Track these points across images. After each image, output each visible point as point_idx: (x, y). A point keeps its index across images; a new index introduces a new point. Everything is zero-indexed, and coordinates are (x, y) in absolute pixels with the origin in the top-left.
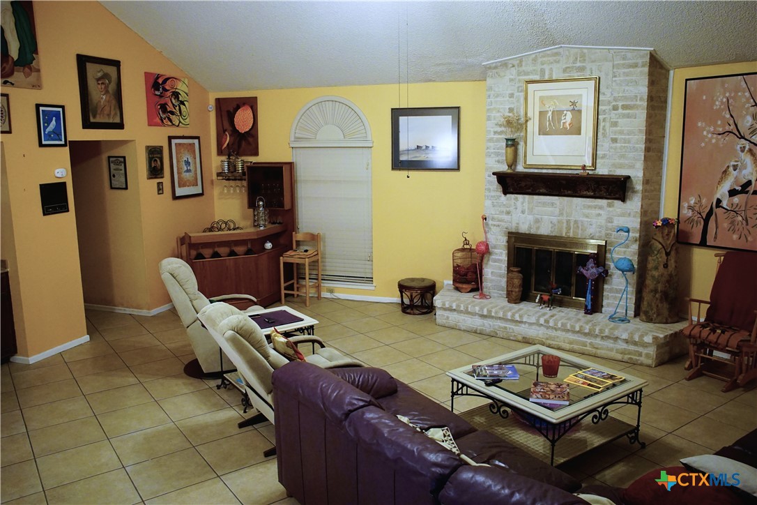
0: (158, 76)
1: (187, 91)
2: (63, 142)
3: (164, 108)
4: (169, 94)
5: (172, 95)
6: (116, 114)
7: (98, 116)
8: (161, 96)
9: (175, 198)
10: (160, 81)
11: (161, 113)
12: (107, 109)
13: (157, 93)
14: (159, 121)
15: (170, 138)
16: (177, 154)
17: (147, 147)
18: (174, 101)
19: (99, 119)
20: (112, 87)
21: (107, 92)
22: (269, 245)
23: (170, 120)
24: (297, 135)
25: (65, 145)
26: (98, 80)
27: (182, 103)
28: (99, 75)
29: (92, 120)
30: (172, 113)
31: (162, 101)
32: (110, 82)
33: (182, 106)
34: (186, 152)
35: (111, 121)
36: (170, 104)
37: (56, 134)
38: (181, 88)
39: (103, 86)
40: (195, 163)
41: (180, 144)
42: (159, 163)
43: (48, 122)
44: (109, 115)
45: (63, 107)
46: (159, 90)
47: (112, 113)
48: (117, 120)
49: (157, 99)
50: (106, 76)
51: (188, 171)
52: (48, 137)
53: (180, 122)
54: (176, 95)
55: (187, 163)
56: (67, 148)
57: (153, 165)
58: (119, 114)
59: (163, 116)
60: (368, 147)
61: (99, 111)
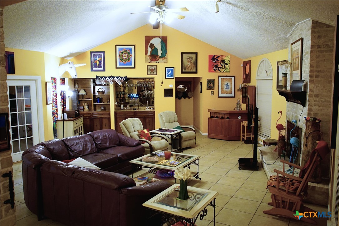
0: (215, 56)
1: (229, 60)
2: (173, 77)
3: (216, 66)
4: (219, 61)
5: (221, 62)
6: (194, 69)
7: (186, 70)
8: (215, 62)
9: (219, 97)
10: (215, 57)
11: (214, 68)
12: (190, 67)
13: (213, 61)
14: (214, 71)
15: (219, 76)
16: (222, 82)
17: (207, 79)
18: (222, 64)
19: (186, 71)
20: (193, 60)
21: (191, 62)
22: (240, 117)
23: (219, 70)
24: (258, 75)
25: (174, 78)
26: (187, 59)
27: (227, 64)
28: (188, 57)
29: (184, 71)
30: (220, 68)
31: (216, 64)
32: (192, 59)
33: (226, 65)
34: (227, 81)
35: (192, 71)
36: (220, 65)
37: (171, 75)
38: (226, 59)
39: (189, 61)
40: (232, 85)
41: (224, 79)
42: (212, 84)
43: (169, 72)
44: (191, 69)
45: (174, 68)
46: (214, 60)
47: (193, 68)
48: (194, 71)
49: (214, 63)
50: (191, 57)
51: (227, 88)
52: (168, 76)
53: (224, 71)
54: (223, 62)
55: (227, 85)
56: (175, 79)
57: (209, 85)
58: (195, 69)
59: (216, 69)
60: (271, 79)
61: (187, 68)
